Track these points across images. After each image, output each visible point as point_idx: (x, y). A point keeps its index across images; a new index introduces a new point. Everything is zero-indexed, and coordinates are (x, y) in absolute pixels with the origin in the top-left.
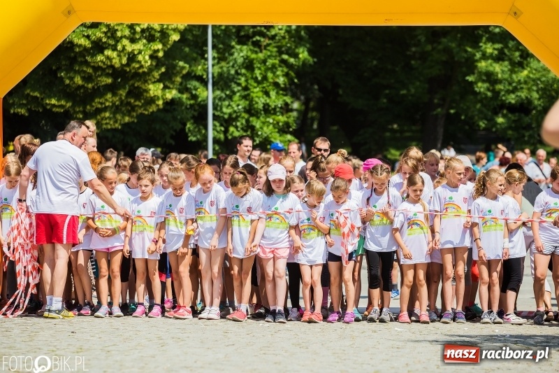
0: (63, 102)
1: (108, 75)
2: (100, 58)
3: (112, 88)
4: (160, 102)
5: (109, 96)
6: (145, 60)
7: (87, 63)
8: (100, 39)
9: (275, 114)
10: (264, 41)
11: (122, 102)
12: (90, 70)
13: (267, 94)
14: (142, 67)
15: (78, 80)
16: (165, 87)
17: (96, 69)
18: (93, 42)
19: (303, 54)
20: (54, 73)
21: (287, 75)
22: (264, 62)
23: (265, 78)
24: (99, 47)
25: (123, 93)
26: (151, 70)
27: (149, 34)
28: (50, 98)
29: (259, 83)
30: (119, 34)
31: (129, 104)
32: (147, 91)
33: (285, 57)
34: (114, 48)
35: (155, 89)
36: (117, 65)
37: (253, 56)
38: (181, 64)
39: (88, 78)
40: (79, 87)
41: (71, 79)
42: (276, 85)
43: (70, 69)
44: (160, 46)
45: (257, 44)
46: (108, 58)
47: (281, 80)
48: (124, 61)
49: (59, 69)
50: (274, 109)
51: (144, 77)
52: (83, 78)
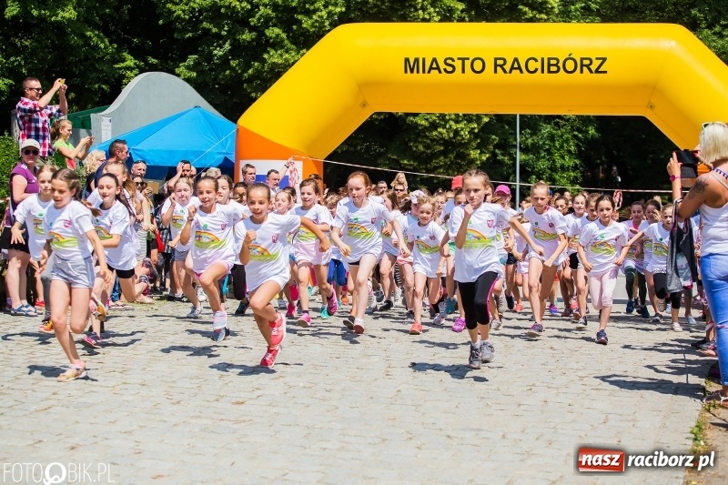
0: (412, 163)
1: (440, 145)
2: (435, 133)
3: (445, 153)
4: (478, 162)
5: (442, 158)
6: (465, 134)
7: (427, 137)
8: (435, 121)
9: (568, 171)
10: (562, 122)
11: (452, 162)
12: (428, 141)
13: (563, 157)
14: (463, 139)
15: (421, 148)
16: (482, 153)
17: (433, 140)
18: (430, 123)
19: (592, 131)
21: (577, 145)
22: (562, 136)
23: (562, 147)
24: (434, 126)
25: (452, 156)
26: (470, 141)
27: (469, 118)
28: (403, 159)
29: (558, 150)
30: (447, 118)
31: (457, 163)
32: (469, 155)
33: (576, 133)
34: (444, 127)
35: (474, 154)
36: (447, 138)
37: (555, 132)
38: (494, 137)
39: (427, 147)
40: (423, 152)
41: (417, 147)
42: (569, 152)
43: (416, 141)
44: (476, 126)
45: (557, 124)
46: (440, 133)
47: (573, 148)
48: (452, 135)
49: (410, 141)
50: (568, 168)
51: (466, 145)
52: (424, 147)
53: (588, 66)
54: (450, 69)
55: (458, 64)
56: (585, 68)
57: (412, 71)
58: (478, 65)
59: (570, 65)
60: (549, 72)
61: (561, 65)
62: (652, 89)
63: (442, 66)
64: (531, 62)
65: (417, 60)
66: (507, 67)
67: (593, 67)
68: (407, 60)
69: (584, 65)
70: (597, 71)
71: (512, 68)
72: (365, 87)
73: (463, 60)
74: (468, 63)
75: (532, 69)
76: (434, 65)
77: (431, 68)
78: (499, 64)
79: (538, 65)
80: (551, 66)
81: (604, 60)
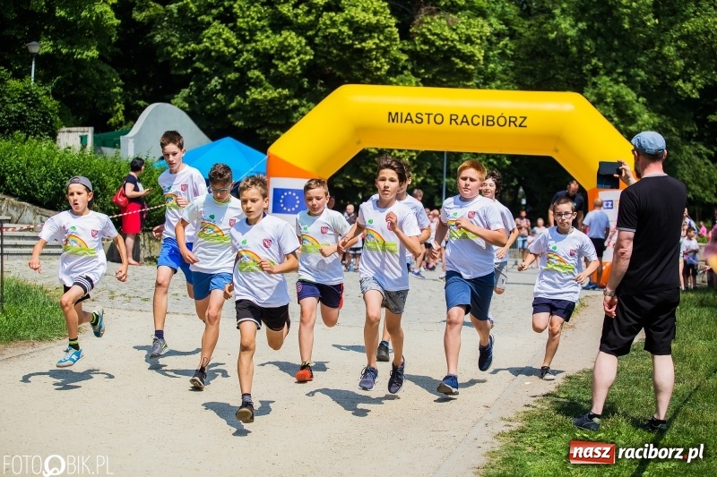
0: (362, 182)
4: (415, 183)
16: (418, 175)
19: (504, 159)
20: (358, 167)
28: (355, 179)
33: (491, 160)
40: (371, 174)
41: (367, 170)
43: (366, 164)
53: (514, 122)
54: (420, 121)
55: (425, 118)
56: (512, 124)
57: (393, 121)
58: (439, 119)
59: (502, 121)
60: (487, 125)
61: (495, 121)
62: (557, 138)
63: (414, 118)
64: (475, 118)
65: (397, 114)
66: (459, 121)
67: (518, 123)
68: (390, 114)
69: (511, 121)
70: (520, 126)
71: (462, 122)
72: (361, 130)
73: (429, 115)
74: (432, 117)
75: (475, 122)
76: (409, 118)
77: (406, 120)
78: (453, 119)
79: (480, 120)
80: (489, 121)
81: (525, 118)
